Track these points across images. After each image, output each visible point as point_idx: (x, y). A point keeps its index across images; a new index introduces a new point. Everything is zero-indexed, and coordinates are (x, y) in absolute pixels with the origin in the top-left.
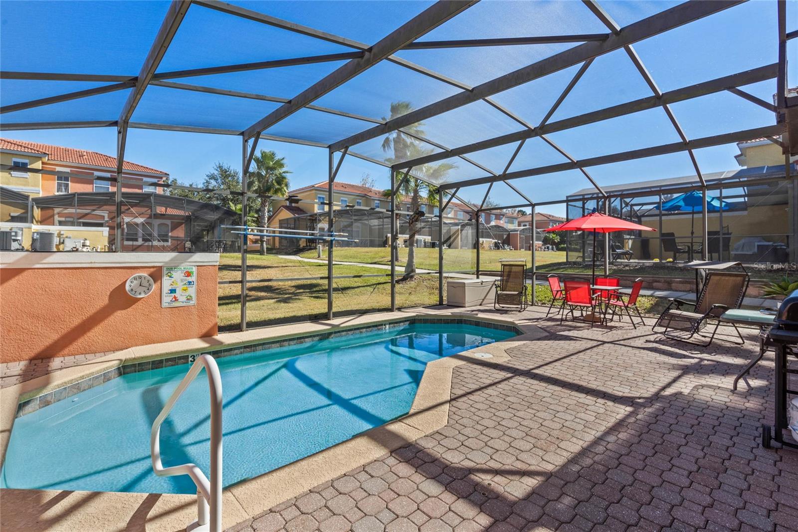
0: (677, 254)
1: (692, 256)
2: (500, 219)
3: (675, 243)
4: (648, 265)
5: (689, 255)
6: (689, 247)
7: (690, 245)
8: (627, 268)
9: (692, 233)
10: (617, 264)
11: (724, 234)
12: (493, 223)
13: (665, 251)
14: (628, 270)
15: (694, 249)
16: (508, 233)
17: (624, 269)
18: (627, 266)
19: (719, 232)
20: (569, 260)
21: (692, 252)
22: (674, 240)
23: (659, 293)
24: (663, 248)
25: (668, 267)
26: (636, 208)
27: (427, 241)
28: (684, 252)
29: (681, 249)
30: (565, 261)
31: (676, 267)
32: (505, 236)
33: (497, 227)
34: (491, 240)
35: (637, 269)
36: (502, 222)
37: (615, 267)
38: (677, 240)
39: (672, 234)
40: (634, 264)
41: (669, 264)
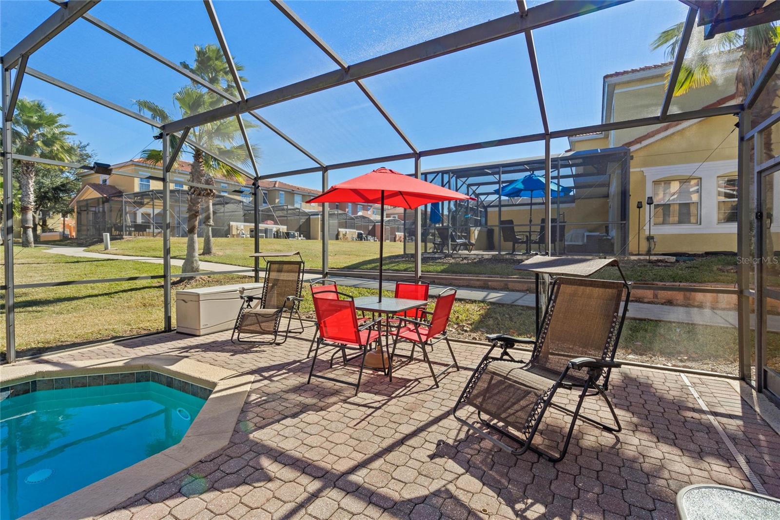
0: (516, 245)
1: (530, 247)
2: (368, 210)
3: (515, 232)
4: (487, 257)
5: (527, 246)
6: (527, 236)
7: (528, 234)
8: (465, 261)
9: (531, 221)
10: (456, 256)
11: (560, 222)
12: (360, 214)
13: (505, 241)
14: (465, 264)
15: (532, 239)
16: (373, 224)
17: (461, 262)
18: (465, 258)
19: (556, 219)
20: (407, 252)
21: (530, 243)
22: (513, 228)
23: (494, 296)
24: (502, 238)
25: (507, 260)
26: (482, 197)
27: (281, 230)
28: (523, 242)
29: (520, 239)
30: (403, 253)
31: (514, 260)
32: (370, 228)
33: (363, 217)
34: (354, 230)
35: (475, 263)
36: (369, 212)
37: (453, 261)
38: (516, 229)
39: (511, 222)
40: (474, 256)
41: (508, 256)
